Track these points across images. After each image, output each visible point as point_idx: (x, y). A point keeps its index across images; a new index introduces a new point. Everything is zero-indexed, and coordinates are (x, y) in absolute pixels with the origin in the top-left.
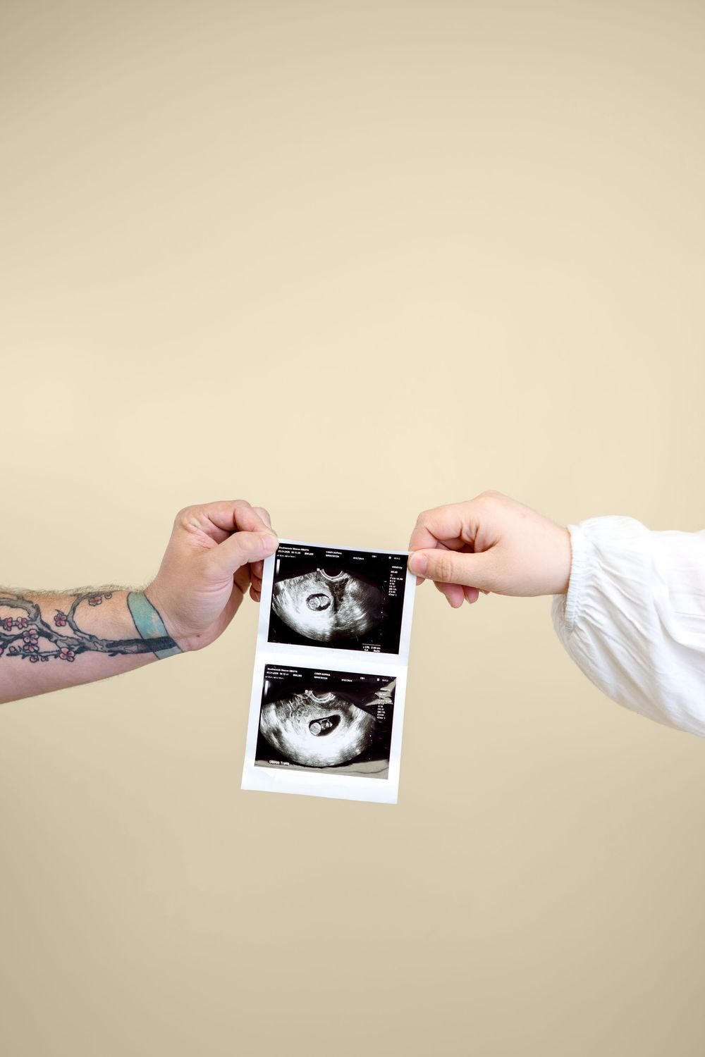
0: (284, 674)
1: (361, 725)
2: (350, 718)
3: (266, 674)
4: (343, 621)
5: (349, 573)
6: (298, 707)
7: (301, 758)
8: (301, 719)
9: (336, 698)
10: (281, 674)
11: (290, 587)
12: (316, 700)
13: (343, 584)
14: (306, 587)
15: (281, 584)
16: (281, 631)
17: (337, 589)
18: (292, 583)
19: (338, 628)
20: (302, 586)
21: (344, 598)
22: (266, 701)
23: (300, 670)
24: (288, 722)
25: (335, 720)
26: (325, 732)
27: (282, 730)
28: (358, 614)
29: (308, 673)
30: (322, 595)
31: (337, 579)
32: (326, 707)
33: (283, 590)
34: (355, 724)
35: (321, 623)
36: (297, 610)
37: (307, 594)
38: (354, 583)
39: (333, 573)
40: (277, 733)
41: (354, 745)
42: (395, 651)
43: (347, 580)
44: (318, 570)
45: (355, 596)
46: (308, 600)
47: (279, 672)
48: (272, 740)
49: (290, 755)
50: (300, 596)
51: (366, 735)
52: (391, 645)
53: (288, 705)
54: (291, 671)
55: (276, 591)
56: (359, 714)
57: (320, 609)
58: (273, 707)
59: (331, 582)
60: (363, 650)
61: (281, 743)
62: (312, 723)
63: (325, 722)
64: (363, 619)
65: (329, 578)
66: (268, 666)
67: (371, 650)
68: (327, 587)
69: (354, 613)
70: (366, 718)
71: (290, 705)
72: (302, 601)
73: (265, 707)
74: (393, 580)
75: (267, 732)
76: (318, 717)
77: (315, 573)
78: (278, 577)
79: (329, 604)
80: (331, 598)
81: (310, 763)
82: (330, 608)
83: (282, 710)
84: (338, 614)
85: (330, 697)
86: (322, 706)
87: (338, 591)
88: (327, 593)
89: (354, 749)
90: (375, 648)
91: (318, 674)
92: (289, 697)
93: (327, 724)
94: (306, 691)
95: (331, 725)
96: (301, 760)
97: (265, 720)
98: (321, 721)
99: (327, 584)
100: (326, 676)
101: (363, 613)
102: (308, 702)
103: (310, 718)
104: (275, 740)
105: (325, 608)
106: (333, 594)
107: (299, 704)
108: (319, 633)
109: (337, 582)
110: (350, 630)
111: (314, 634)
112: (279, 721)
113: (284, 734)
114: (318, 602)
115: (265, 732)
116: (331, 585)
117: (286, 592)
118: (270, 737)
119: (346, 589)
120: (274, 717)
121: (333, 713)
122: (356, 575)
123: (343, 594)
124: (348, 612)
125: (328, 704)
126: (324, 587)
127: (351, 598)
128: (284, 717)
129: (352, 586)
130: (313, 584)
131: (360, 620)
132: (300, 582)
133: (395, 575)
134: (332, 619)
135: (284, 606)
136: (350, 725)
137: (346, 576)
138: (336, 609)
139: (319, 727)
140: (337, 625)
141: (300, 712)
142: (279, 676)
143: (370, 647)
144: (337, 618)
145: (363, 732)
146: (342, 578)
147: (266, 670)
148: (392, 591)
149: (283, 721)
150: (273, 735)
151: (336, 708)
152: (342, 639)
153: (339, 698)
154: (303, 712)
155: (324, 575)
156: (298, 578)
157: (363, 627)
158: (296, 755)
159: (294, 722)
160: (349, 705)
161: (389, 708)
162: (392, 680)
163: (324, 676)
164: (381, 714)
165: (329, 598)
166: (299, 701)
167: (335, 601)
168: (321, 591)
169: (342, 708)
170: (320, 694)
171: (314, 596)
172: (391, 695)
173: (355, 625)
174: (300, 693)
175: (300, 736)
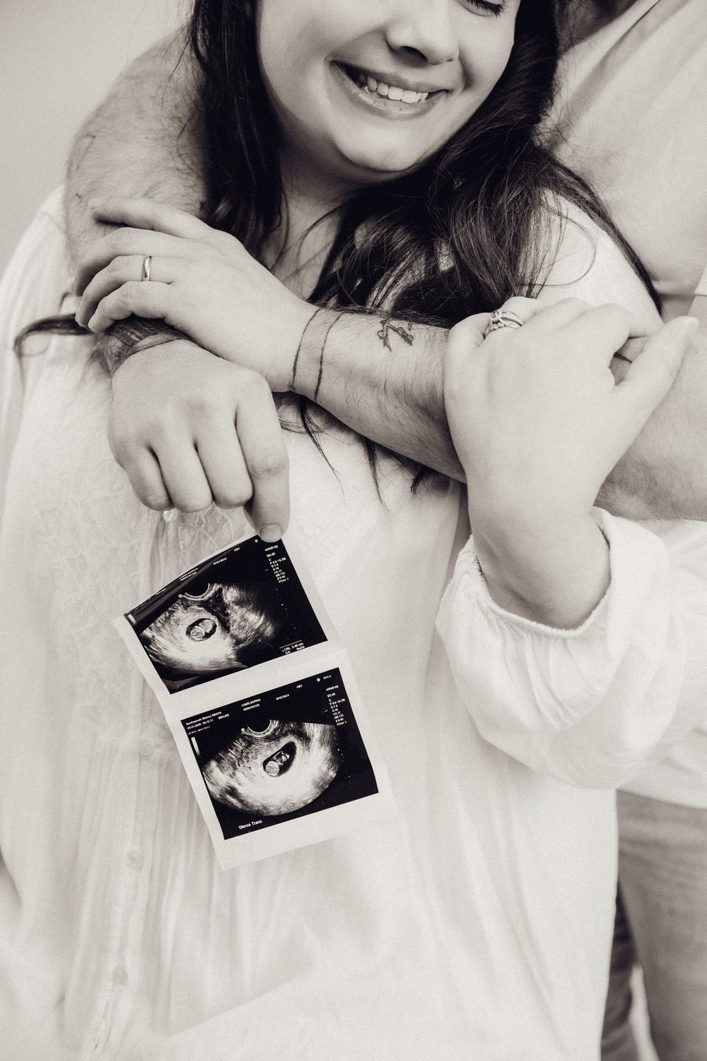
0: (208, 722)
1: (322, 742)
2: (306, 739)
3: (187, 731)
4: (242, 636)
5: (219, 583)
6: (242, 752)
7: (271, 809)
8: (251, 764)
9: (280, 723)
10: (205, 723)
11: (158, 630)
12: (259, 735)
13: (218, 596)
14: (177, 622)
15: (147, 633)
17: (214, 606)
18: (159, 625)
19: (241, 646)
20: (172, 622)
21: (229, 611)
22: (203, 762)
23: (223, 709)
24: (238, 774)
25: (290, 749)
26: (284, 768)
27: (236, 786)
28: (255, 620)
29: (234, 708)
30: (201, 620)
31: (209, 594)
32: (273, 738)
33: (153, 637)
34: (315, 743)
36: (181, 649)
37: (183, 629)
38: (231, 589)
39: (202, 590)
40: (232, 792)
41: (325, 768)
42: (321, 638)
43: (220, 590)
44: (180, 596)
45: (239, 603)
46: (188, 633)
47: (201, 722)
48: (230, 802)
49: (258, 811)
50: (176, 634)
51: (334, 751)
52: (312, 634)
53: (229, 754)
54: (214, 715)
55: (146, 642)
56: (315, 730)
57: (208, 635)
58: (213, 764)
59: (202, 602)
60: (284, 654)
61: (241, 801)
62: (265, 763)
63: (279, 756)
64: (264, 623)
65: (199, 598)
66: (184, 722)
67: (293, 650)
68: (202, 609)
69: (249, 621)
70: (324, 732)
71: (232, 754)
72: (181, 638)
73: (205, 768)
74: (274, 564)
75: (221, 795)
76: (269, 753)
77: (179, 601)
79: (215, 627)
80: (213, 618)
81: (284, 810)
82: (218, 629)
83: (225, 763)
84: (232, 632)
85: (274, 725)
86: (268, 739)
87: (217, 607)
88: (205, 615)
89: (326, 774)
90: (296, 646)
91: (246, 704)
92: (226, 745)
93: (283, 758)
94: (243, 730)
95: (288, 756)
96: (274, 811)
97: (212, 783)
98: (275, 758)
99: (200, 606)
100: (256, 703)
101: (261, 615)
102: (250, 742)
103: (261, 759)
104: (234, 801)
105: (213, 632)
106: (213, 613)
107: (241, 748)
108: (222, 660)
109: (210, 598)
110: (256, 640)
111: (217, 663)
112: (228, 777)
113: (241, 790)
114: (201, 629)
115: (218, 796)
116: (205, 605)
117: (158, 637)
118: (226, 800)
119: (226, 601)
120: (220, 776)
121: (284, 742)
122: (228, 582)
123: (225, 607)
124: (242, 624)
125: (273, 734)
126: (199, 611)
127: (237, 607)
128: (231, 771)
129: (231, 595)
130: (184, 617)
131: (261, 625)
132: (168, 619)
133: (273, 558)
134: (229, 640)
135: (165, 653)
136: (309, 748)
137: (216, 587)
138: (226, 627)
139: (275, 765)
140: (238, 642)
141: (247, 757)
142: (203, 726)
143: (290, 647)
144: (233, 636)
145: (328, 749)
146: (213, 591)
147: (185, 727)
148: (281, 577)
149: (233, 776)
150: (228, 797)
151: (285, 735)
152: (252, 654)
153: (283, 721)
154: (250, 756)
155: (191, 598)
156: (162, 617)
157: (269, 630)
158: (265, 808)
159: (246, 772)
160: (301, 727)
161: (346, 708)
162: (335, 673)
163: (256, 704)
164: (339, 719)
165: (211, 620)
166: (240, 745)
167: (220, 620)
168: (197, 617)
169: (293, 732)
170: (261, 727)
171: (192, 626)
172: (342, 693)
173: (259, 633)
174: (238, 735)
175: (259, 784)
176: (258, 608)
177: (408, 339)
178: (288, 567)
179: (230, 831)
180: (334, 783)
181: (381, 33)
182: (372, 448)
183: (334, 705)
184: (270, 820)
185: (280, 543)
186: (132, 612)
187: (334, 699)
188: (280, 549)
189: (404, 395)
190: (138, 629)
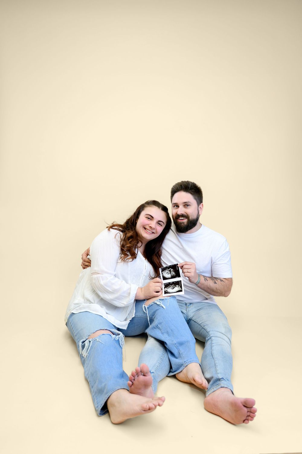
1: (178, 287)
2: (176, 286)
4: (172, 275)
11: (164, 272)
13: (171, 270)
16: (165, 278)
22: (165, 288)
23: (168, 283)
25: (174, 287)
28: (174, 273)
31: (170, 269)
32: (173, 286)
35: (169, 276)
36: (166, 275)
39: (169, 269)
40: (167, 290)
42: (180, 277)
45: (173, 271)
46: (167, 273)
52: (179, 276)
55: (162, 273)
69: (173, 273)
76: (172, 288)
78: (162, 271)
85: (173, 285)
87: (170, 271)
96: (171, 292)
102: (170, 286)
111: (169, 277)
116: (169, 270)
120: (166, 289)
122: (172, 268)
123: (171, 271)
129: (172, 270)
130: (167, 271)
135: (164, 275)
138: (171, 273)
148: (177, 269)
152: (173, 277)
157: (175, 275)
162: (181, 281)
163: (172, 283)
166: (169, 287)
172: (181, 283)
175: (169, 290)
176: (174, 272)
183: (180, 284)
184: (169, 293)
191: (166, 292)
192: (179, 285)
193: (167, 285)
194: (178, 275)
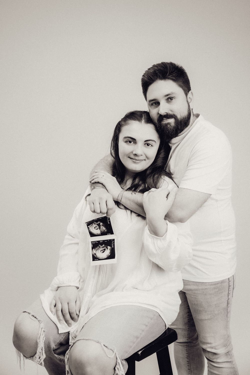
1: (109, 249)
2: (107, 248)
4: (102, 231)
11: (90, 226)
13: (99, 224)
14: (93, 226)
15: (89, 226)
16: (92, 235)
22: (92, 249)
23: (97, 241)
25: (105, 249)
26: (103, 252)
27: (96, 253)
28: (104, 228)
29: (99, 241)
30: (96, 227)
31: (98, 223)
32: (103, 247)
34: (108, 249)
35: (98, 232)
36: (93, 230)
39: (97, 222)
40: (95, 254)
41: (109, 254)
44: (94, 222)
45: (102, 225)
46: (94, 228)
49: (98, 258)
51: (111, 251)
52: (112, 233)
54: (96, 242)
55: (88, 228)
56: (109, 247)
57: (97, 229)
58: (94, 249)
61: (96, 256)
65: (97, 223)
66: (91, 242)
67: (109, 235)
69: (103, 228)
71: (97, 248)
76: (102, 249)
81: (102, 259)
82: (99, 229)
83: (95, 249)
85: (104, 245)
86: (102, 247)
87: (99, 225)
88: (97, 226)
92: (96, 247)
96: (100, 258)
102: (100, 247)
103: (100, 250)
104: (95, 255)
105: (98, 229)
108: (98, 234)
113: (96, 254)
116: (97, 224)
117: (90, 228)
120: (94, 251)
121: (104, 248)
122: (101, 222)
123: (100, 225)
129: (101, 224)
130: (94, 225)
132: (92, 225)
133: (108, 220)
134: (100, 231)
135: (91, 230)
137: (99, 222)
138: (100, 229)
139: (102, 251)
140: (101, 231)
142: (94, 243)
144: (101, 230)
148: (109, 223)
149: (96, 252)
152: (103, 234)
153: (105, 245)
155: (96, 223)
157: (106, 231)
159: (98, 251)
160: (107, 246)
161: (114, 245)
162: (114, 240)
163: (102, 242)
164: (113, 247)
165: (98, 227)
166: (98, 247)
167: (99, 227)
168: (96, 226)
169: (106, 247)
170: (102, 245)
171: (95, 227)
172: (114, 243)
173: (104, 231)
174: (98, 246)
175: (99, 254)
176: (105, 227)
177: (135, 194)
178: (110, 222)
179: (93, 260)
180: (109, 256)
181: (132, 152)
182: (131, 211)
183: (112, 244)
184: (99, 260)
185: (109, 218)
186: (87, 223)
187: (113, 243)
188: (109, 219)
189: (133, 201)
190: (88, 225)
191: (95, 258)
192: (111, 246)
193: (95, 245)
194: (110, 231)
